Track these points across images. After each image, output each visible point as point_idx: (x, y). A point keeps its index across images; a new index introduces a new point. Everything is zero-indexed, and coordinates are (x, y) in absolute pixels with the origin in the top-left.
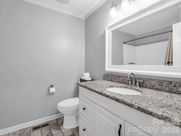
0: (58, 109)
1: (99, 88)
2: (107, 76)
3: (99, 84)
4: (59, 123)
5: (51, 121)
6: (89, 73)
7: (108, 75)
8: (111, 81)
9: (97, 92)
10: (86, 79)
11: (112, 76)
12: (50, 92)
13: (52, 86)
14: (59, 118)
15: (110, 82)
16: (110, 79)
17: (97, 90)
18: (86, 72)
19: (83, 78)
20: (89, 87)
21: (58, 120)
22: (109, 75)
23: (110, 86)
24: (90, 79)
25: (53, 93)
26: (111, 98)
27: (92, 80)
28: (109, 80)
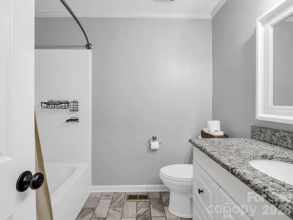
0: (161, 178)
1: (231, 157)
2: (261, 131)
3: (235, 147)
4: (164, 201)
5: (152, 193)
6: (219, 122)
7: (264, 128)
8: (271, 143)
9: (224, 166)
10: (212, 133)
11: (274, 132)
12: (152, 148)
13: (154, 139)
14: (165, 192)
15: (268, 145)
16: (268, 139)
17: (224, 160)
18: (214, 119)
19: (206, 131)
20: (208, 150)
21: (162, 195)
22: (266, 129)
23: (264, 157)
24: (221, 133)
25: (155, 150)
26: (256, 190)
27: (226, 136)
28: (265, 141)
